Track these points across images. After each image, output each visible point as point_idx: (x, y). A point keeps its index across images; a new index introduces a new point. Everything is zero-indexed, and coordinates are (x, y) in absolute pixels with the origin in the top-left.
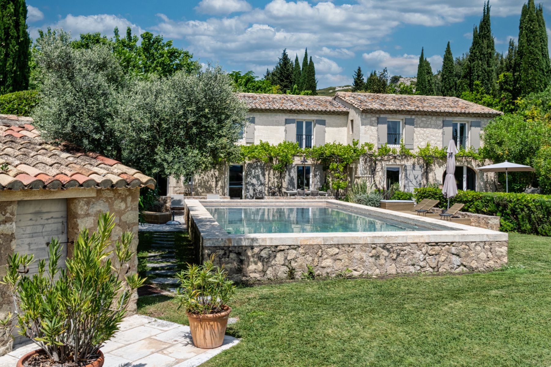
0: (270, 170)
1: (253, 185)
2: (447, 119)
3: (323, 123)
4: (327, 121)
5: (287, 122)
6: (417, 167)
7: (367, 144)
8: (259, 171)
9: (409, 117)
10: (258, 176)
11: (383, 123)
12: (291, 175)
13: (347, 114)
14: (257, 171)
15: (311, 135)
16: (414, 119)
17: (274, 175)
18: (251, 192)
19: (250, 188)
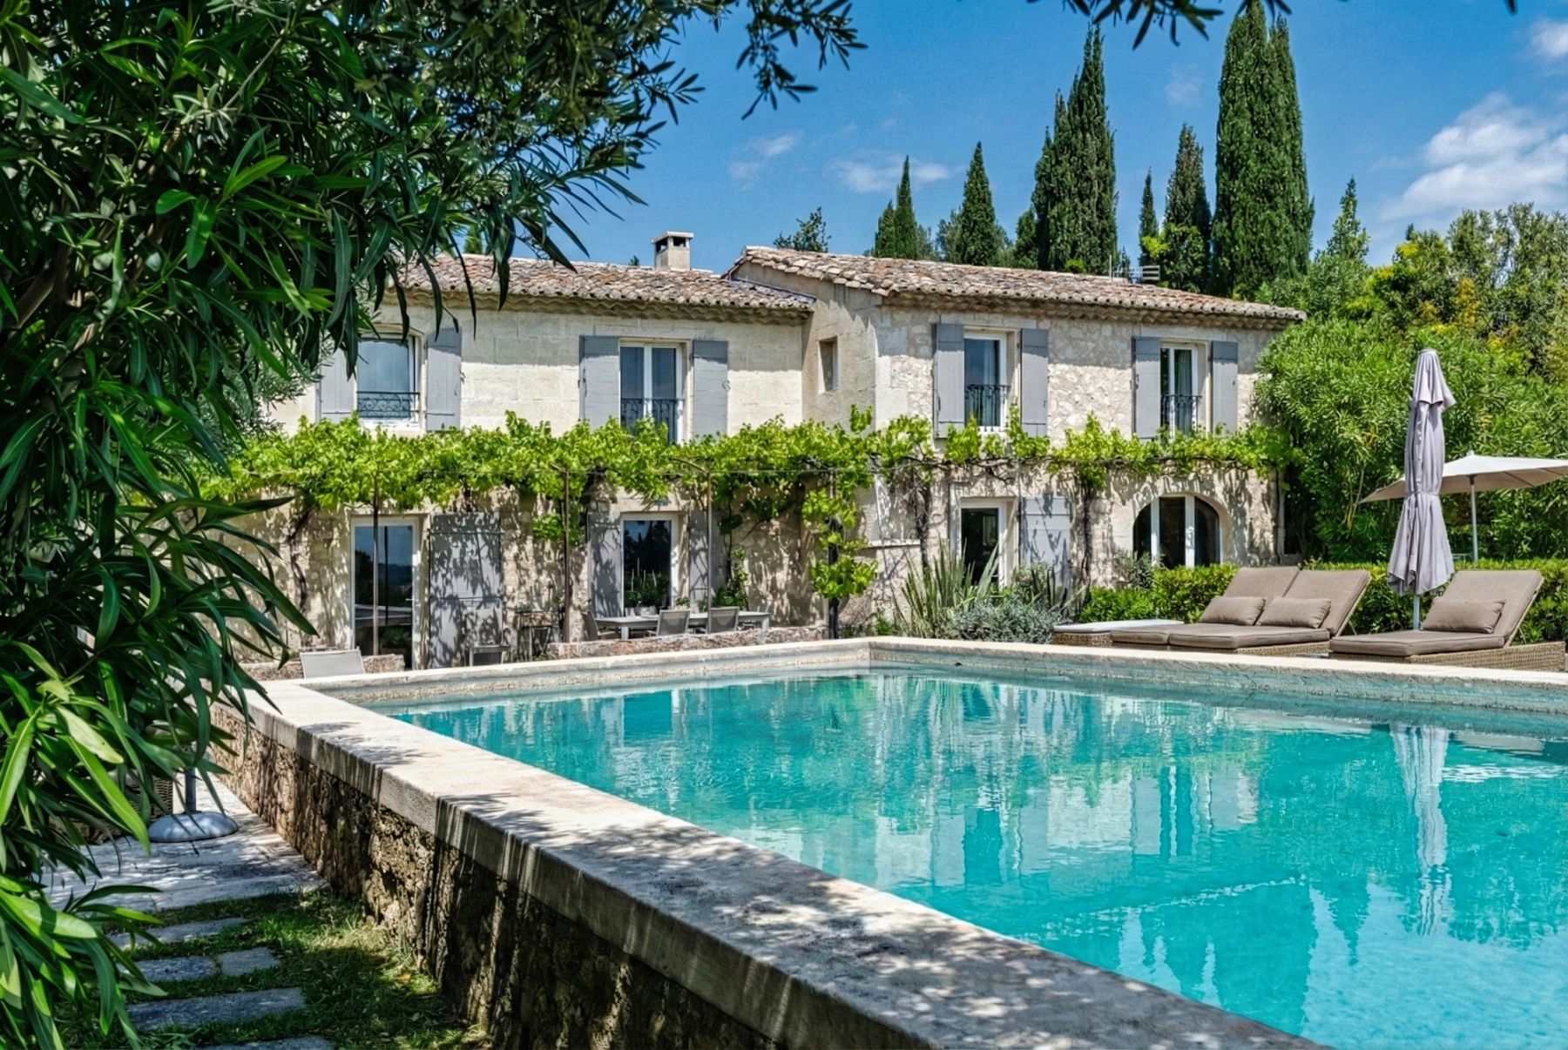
0: (521, 541)
1: (453, 600)
2: (1146, 332)
3: (718, 353)
4: (731, 348)
5: (587, 348)
6: (1058, 506)
7: (903, 422)
8: (477, 548)
9: (1031, 324)
10: (476, 567)
11: (949, 347)
12: (605, 556)
13: (804, 316)
14: (470, 546)
15: (675, 402)
16: (1046, 332)
17: (538, 559)
18: (449, 632)
19: (445, 616)
